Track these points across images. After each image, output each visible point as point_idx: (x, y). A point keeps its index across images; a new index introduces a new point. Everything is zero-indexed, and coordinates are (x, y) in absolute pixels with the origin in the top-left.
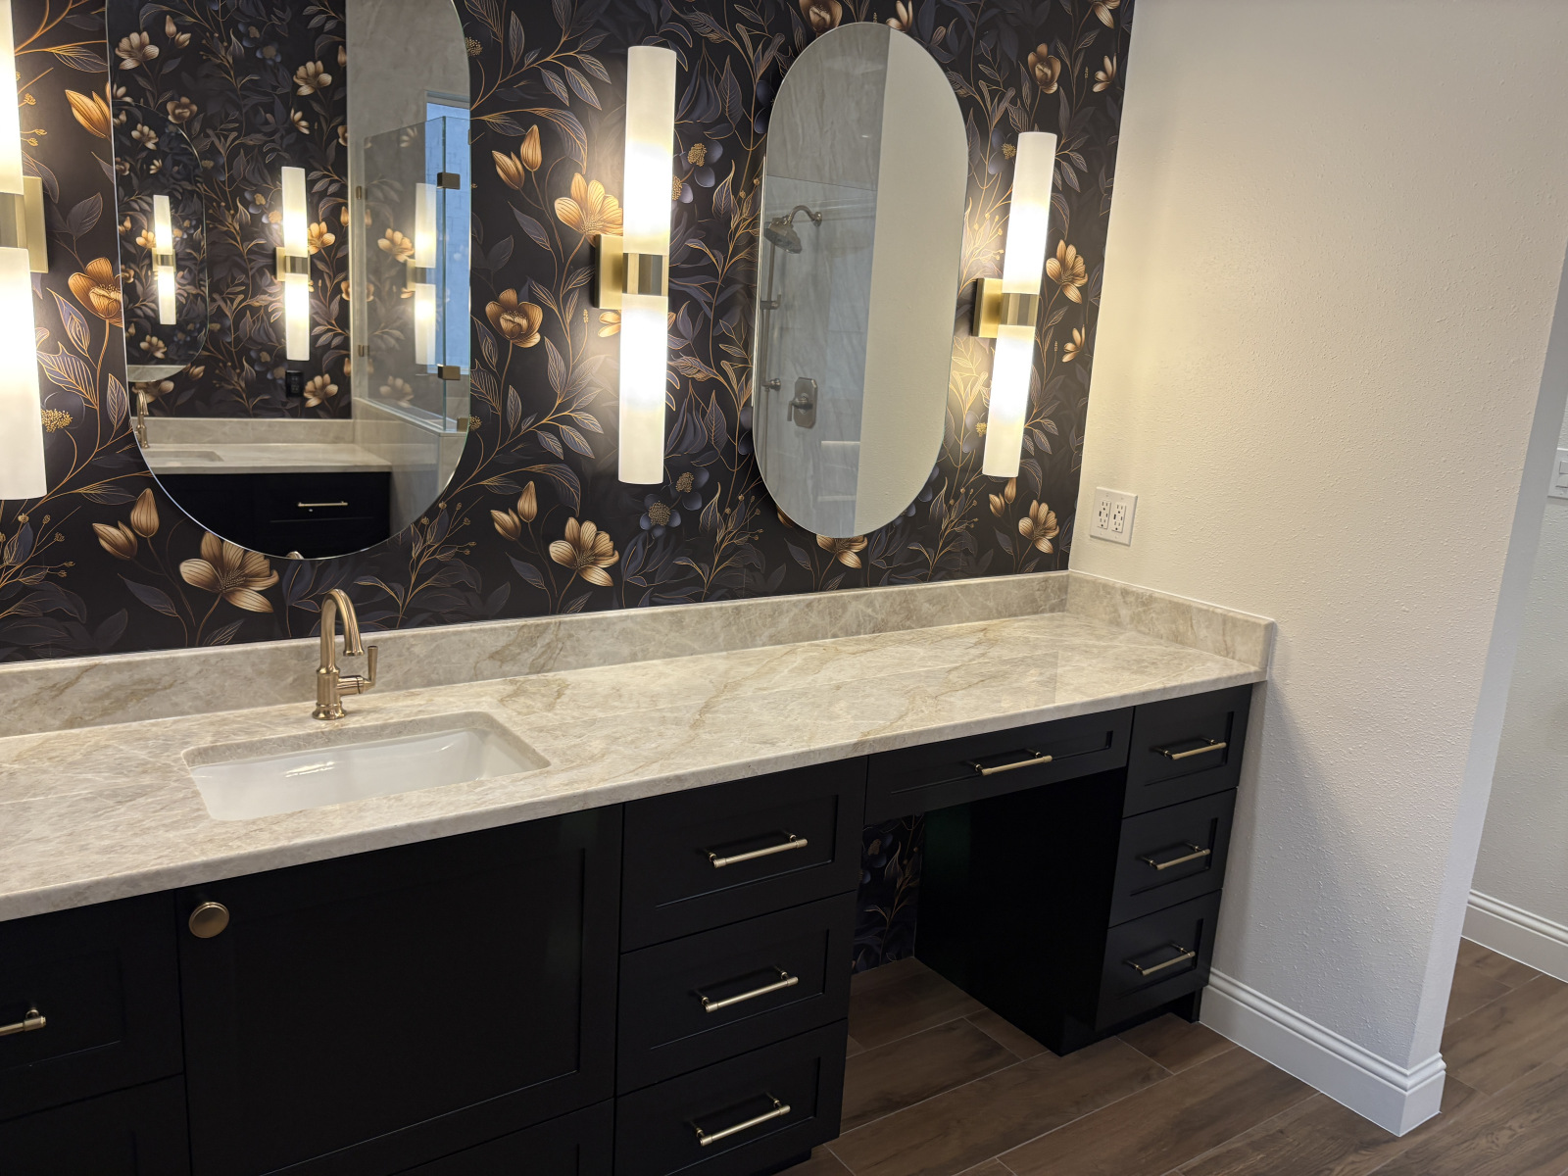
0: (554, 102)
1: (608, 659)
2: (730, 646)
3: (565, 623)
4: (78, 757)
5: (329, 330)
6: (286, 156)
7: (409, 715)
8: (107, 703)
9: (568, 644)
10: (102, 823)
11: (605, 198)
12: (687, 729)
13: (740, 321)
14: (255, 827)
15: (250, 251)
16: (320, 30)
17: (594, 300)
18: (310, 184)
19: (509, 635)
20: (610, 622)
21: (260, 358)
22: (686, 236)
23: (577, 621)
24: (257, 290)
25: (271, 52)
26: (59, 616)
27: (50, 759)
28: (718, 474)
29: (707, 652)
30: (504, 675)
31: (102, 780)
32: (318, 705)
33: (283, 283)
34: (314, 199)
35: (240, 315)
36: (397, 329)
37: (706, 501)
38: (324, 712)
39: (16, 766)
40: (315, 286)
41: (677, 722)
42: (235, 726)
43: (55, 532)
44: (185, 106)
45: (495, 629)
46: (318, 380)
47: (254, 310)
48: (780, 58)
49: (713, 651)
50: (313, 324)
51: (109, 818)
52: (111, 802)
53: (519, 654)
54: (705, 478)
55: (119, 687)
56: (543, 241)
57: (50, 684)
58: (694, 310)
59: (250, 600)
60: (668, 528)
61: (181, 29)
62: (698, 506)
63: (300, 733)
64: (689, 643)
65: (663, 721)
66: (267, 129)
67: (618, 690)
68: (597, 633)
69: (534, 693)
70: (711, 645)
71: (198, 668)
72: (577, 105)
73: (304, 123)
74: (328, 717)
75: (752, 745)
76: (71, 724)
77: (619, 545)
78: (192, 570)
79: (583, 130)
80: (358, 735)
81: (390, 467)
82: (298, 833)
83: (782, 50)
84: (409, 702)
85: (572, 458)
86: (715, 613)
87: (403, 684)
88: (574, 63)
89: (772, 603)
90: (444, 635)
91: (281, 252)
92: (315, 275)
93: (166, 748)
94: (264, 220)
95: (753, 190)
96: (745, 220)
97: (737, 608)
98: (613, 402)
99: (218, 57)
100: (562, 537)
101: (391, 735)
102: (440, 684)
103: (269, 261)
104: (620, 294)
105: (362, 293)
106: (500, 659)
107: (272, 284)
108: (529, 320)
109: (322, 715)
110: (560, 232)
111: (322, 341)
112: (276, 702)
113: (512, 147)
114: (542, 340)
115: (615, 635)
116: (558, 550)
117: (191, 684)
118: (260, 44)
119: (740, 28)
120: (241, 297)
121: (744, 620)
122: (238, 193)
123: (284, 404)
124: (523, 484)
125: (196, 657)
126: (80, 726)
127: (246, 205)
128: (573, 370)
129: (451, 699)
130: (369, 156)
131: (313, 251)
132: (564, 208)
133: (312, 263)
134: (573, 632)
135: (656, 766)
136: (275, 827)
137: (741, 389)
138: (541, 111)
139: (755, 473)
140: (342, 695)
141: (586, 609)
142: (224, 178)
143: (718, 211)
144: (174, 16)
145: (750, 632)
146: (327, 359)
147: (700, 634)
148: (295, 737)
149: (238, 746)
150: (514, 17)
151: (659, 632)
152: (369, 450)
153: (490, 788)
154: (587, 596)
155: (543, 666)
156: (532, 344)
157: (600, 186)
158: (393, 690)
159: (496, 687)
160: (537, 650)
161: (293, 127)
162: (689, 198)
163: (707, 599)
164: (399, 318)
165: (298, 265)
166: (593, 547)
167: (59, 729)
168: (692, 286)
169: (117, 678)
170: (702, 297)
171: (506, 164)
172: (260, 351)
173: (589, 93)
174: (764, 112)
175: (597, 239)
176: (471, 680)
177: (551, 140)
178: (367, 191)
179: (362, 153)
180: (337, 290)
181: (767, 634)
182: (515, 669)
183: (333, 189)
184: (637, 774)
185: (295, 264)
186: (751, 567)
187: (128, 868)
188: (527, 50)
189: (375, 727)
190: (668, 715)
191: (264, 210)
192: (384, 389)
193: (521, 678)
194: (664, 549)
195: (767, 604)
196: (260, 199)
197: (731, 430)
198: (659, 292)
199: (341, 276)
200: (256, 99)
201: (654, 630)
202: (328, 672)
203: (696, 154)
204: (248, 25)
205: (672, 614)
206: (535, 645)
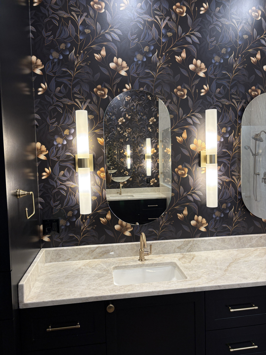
0: (189, 124)
1: (206, 249)
2: (238, 247)
3: (195, 240)
4: (94, 266)
5: (155, 169)
6: (147, 136)
7: (158, 261)
8: (101, 254)
9: (196, 245)
10: (94, 283)
11: (202, 143)
12: (223, 271)
13: (237, 166)
14: (121, 288)
15: (140, 155)
16: (154, 111)
17: (200, 165)
18: (151, 141)
19: (182, 243)
20: (206, 240)
21: (142, 176)
22: (222, 149)
23: (198, 240)
24: (141, 163)
25: (145, 117)
26: (93, 236)
27: (89, 266)
28: (233, 203)
29: (232, 249)
30: (181, 252)
31: (96, 272)
32: (140, 258)
33: (146, 161)
34: (152, 143)
35: (138, 168)
36: (168, 168)
37: (230, 210)
38: (141, 259)
39: (83, 267)
40: (152, 161)
41: (221, 269)
42: (123, 261)
43: (94, 219)
44: (130, 130)
45: (178, 241)
46: (153, 179)
47: (141, 166)
48: (244, 105)
49: (233, 249)
50: (152, 168)
51: (96, 282)
52: (97, 278)
53: (184, 247)
54: (229, 205)
55: (103, 251)
56: (188, 154)
57: (91, 250)
58: (225, 165)
59: (127, 233)
60: (220, 217)
61: (129, 116)
62: (228, 211)
63: (135, 264)
64: (227, 246)
65: (217, 268)
66: (144, 132)
67: (207, 258)
68: (203, 243)
69: (187, 258)
70: (233, 247)
71: (117, 248)
72: (195, 124)
73: (151, 129)
74: (142, 261)
75: (240, 279)
76: (94, 258)
77: (208, 221)
78: (117, 227)
79: (196, 129)
80: (147, 265)
81: (166, 197)
82: (129, 290)
83: (245, 103)
84: (159, 258)
85: (195, 201)
86: (234, 239)
87: (158, 253)
88: (194, 115)
89: (250, 236)
90: (167, 242)
91: (146, 155)
92: (152, 158)
93: (109, 265)
94: (143, 149)
95: (239, 136)
96: (237, 143)
97: (240, 238)
98: (204, 188)
99: (135, 120)
100: (194, 220)
101: (154, 266)
102: (166, 254)
103: (144, 157)
104: (205, 163)
105: (161, 161)
106: (180, 248)
107: (144, 161)
108: (185, 171)
109: (140, 260)
110: (192, 152)
111: (154, 172)
112: (132, 256)
113: (180, 135)
114: (188, 176)
115: (207, 244)
116: (193, 223)
117: (116, 251)
118: (142, 116)
119: (234, 100)
120: (139, 164)
121: (242, 241)
122: (138, 144)
123: (146, 185)
124: (184, 208)
125: (117, 245)
126: (96, 259)
127: (140, 147)
128: (195, 181)
129: (168, 258)
130: (163, 134)
131: (152, 154)
132: (192, 146)
133: (152, 157)
134: (197, 243)
135: (213, 282)
136: (125, 288)
137: (238, 183)
138: (186, 127)
139: (243, 203)
140: (144, 256)
141: (200, 237)
142: (136, 142)
143: (230, 142)
144: (128, 113)
145: (244, 244)
146: (155, 175)
147: (230, 244)
148: (134, 265)
149: (123, 266)
150: (180, 109)
151: (219, 243)
152: (163, 194)
153: (172, 283)
154: (200, 234)
155: (190, 250)
156: (186, 176)
157: (200, 140)
158: (156, 254)
159: (179, 255)
160: (188, 247)
161: (149, 130)
162: (222, 140)
163: (231, 235)
164: (168, 166)
165: (149, 157)
166: (201, 222)
167: (92, 259)
168: (224, 160)
169: (103, 249)
170: (227, 162)
171: (179, 139)
172: (142, 174)
173: (197, 121)
174: (241, 118)
175: (200, 152)
176: (173, 253)
177: (189, 132)
178: (162, 141)
179: (162, 133)
180: (157, 161)
181: (249, 244)
182: (183, 251)
183: (156, 141)
184: (208, 284)
185: (148, 157)
186: (243, 227)
187: (96, 295)
188: (183, 114)
189: (151, 264)
190: (219, 267)
191: (143, 147)
192: (166, 181)
193: (185, 253)
194: (219, 222)
195: (248, 237)
196: (142, 145)
197: (236, 193)
198: (214, 163)
199: (157, 158)
200: (142, 126)
201: (217, 243)
202: (142, 250)
203: (224, 130)
204: (141, 113)
205: (222, 239)
206: (188, 245)
